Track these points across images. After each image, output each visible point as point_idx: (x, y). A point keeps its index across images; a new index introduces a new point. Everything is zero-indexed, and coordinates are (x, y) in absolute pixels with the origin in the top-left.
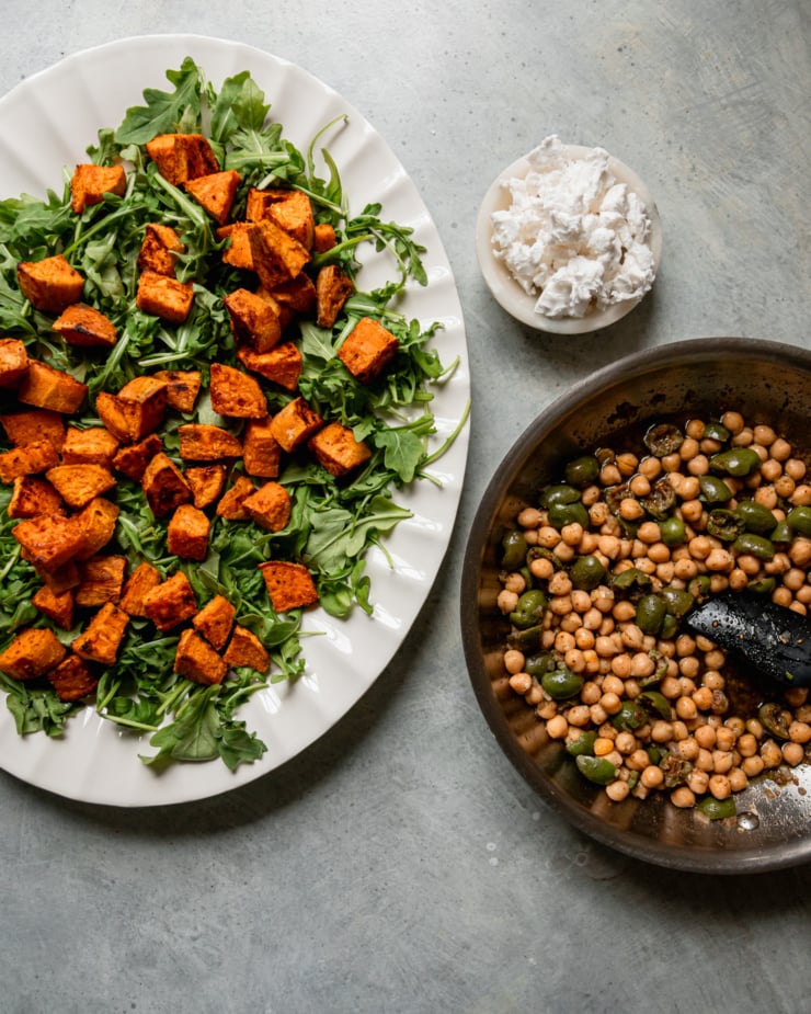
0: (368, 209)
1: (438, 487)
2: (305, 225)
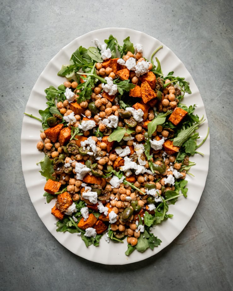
0: (169, 74)
1: (202, 156)
2: (155, 79)
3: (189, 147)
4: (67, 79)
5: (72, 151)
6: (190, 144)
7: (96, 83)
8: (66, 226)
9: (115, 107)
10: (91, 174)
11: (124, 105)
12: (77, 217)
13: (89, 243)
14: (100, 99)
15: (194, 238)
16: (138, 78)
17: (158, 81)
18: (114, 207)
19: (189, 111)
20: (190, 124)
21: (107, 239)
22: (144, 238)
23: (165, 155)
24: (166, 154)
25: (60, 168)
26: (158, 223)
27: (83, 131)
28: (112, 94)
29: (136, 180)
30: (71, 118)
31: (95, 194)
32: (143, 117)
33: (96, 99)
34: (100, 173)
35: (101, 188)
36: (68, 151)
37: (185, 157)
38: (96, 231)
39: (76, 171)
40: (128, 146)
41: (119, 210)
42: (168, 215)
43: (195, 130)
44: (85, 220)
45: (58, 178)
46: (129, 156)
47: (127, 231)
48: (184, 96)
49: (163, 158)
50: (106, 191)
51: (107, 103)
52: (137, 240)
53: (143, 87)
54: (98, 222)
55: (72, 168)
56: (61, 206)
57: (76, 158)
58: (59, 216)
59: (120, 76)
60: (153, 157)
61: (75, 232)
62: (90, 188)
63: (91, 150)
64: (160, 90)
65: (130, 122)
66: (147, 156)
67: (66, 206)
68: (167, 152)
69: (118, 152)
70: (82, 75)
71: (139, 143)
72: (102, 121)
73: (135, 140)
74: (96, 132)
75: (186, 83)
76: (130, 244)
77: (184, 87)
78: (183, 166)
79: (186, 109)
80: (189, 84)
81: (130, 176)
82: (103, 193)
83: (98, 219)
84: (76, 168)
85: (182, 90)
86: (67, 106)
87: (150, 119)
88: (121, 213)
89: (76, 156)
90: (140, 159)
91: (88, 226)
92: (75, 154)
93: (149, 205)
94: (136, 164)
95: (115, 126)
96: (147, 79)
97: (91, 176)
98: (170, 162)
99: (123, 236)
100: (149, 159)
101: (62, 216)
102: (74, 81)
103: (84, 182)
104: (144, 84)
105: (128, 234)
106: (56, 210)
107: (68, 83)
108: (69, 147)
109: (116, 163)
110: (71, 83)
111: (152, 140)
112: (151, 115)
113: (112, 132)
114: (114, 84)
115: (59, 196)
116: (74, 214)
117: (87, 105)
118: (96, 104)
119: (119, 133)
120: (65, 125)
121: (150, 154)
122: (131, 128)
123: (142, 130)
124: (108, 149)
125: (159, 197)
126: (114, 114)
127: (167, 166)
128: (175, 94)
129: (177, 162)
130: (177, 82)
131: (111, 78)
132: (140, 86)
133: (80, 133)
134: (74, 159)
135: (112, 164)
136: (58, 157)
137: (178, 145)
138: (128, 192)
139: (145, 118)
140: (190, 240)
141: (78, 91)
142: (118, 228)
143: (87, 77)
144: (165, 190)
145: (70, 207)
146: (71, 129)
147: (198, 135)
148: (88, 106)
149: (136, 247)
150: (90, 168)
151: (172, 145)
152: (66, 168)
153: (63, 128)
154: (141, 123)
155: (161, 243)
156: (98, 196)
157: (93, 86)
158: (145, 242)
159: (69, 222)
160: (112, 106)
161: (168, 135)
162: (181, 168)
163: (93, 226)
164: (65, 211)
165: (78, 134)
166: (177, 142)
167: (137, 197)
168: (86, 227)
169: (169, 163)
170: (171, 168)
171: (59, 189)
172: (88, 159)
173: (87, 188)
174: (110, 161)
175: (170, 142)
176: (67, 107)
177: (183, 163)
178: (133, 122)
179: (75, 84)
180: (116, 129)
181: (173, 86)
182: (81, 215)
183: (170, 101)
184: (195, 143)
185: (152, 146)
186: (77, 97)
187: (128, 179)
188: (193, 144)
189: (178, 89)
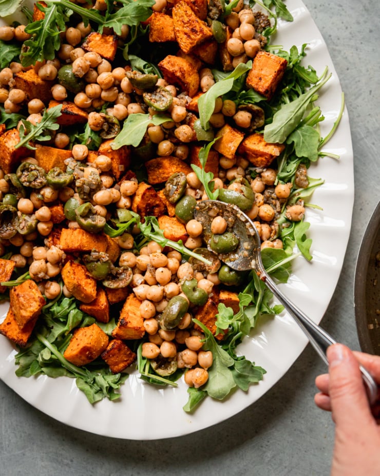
1: (336, 160)
3: (303, 142)
4: (4, 20)
5: (30, 182)
6: (303, 136)
7: (68, 19)
8: (38, 362)
9: (119, 71)
11: (140, 63)
13: (96, 396)
14: (83, 57)
18: (144, 300)
19: (290, 58)
20: (299, 89)
21: (138, 383)
26: (250, 327)
34: (100, 221)
35: (107, 259)
36: (21, 183)
37: (298, 168)
41: (155, 307)
42: (274, 309)
43: (310, 101)
47: (182, 357)
48: (277, 26)
50: (122, 268)
51: (100, 64)
52: (206, 373)
53: (176, 15)
54: (112, 343)
55: (35, 221)
57: (43, 195)
58: (18, 338)
61: (61, 375)
64: (218, 19)
65: (157, 99)
68: (254, 160)
76: (192, 386)
77: (274, 8)
78: (295, 190)
82: (114, 272)
83: (112, 338)
85: (270, 14)
86: (9, 81)
87: (204, 90)
88: (161, 313)
89: (42, 192)
91: (87, 353)
92: (38, 187)
99: (172, 369)
101: (24, 338)
104: (179, 8)
105: (185, 363)
108: (22, 174)
109: (138, 199)
110: (15, 28)
112: (206, 81)
113: (121, 128)
115: (13, 290)
117: (54, 73)
118: (74, 69)
119: (135, 127)
120: (10, 127)
122: (160, 114)
123: (187, 116)
124: (115, 171)
126: (119, 87)
127: (259, 194)
128: (254, 24)
129: (281, 182)
132: (171, 15)
133: (45, 136)
134: (38, 200)
135: (128, 204)
136: (2, 201)
137: (275, 140)
138: (173, 262)
139: (191, 87)
142: (158, 351)
143: (49, 7)
147: (319, 111)
149: (207, 389)
153: (4, 133)
155: (265, 376)
158: (226, 378)
159: (43, 352)
160: (112, 69)
161: (249, 120)
162: (291, 196)
163: (102, 354)
165: (38, 137)
166: (272, 133)
168: (83, 358)
169: (263, 187)
171: (10, 274)
172: (71, 196)
174: (123, 198)
175: (259, 137)
176: (9, 84)
177: (295, 182)
178: (163, 98)
179: (21, 29)
181: (249, 8)
184: (314, 132)
187: (169, 234)
188: (312, 135)
189: (263, 15)
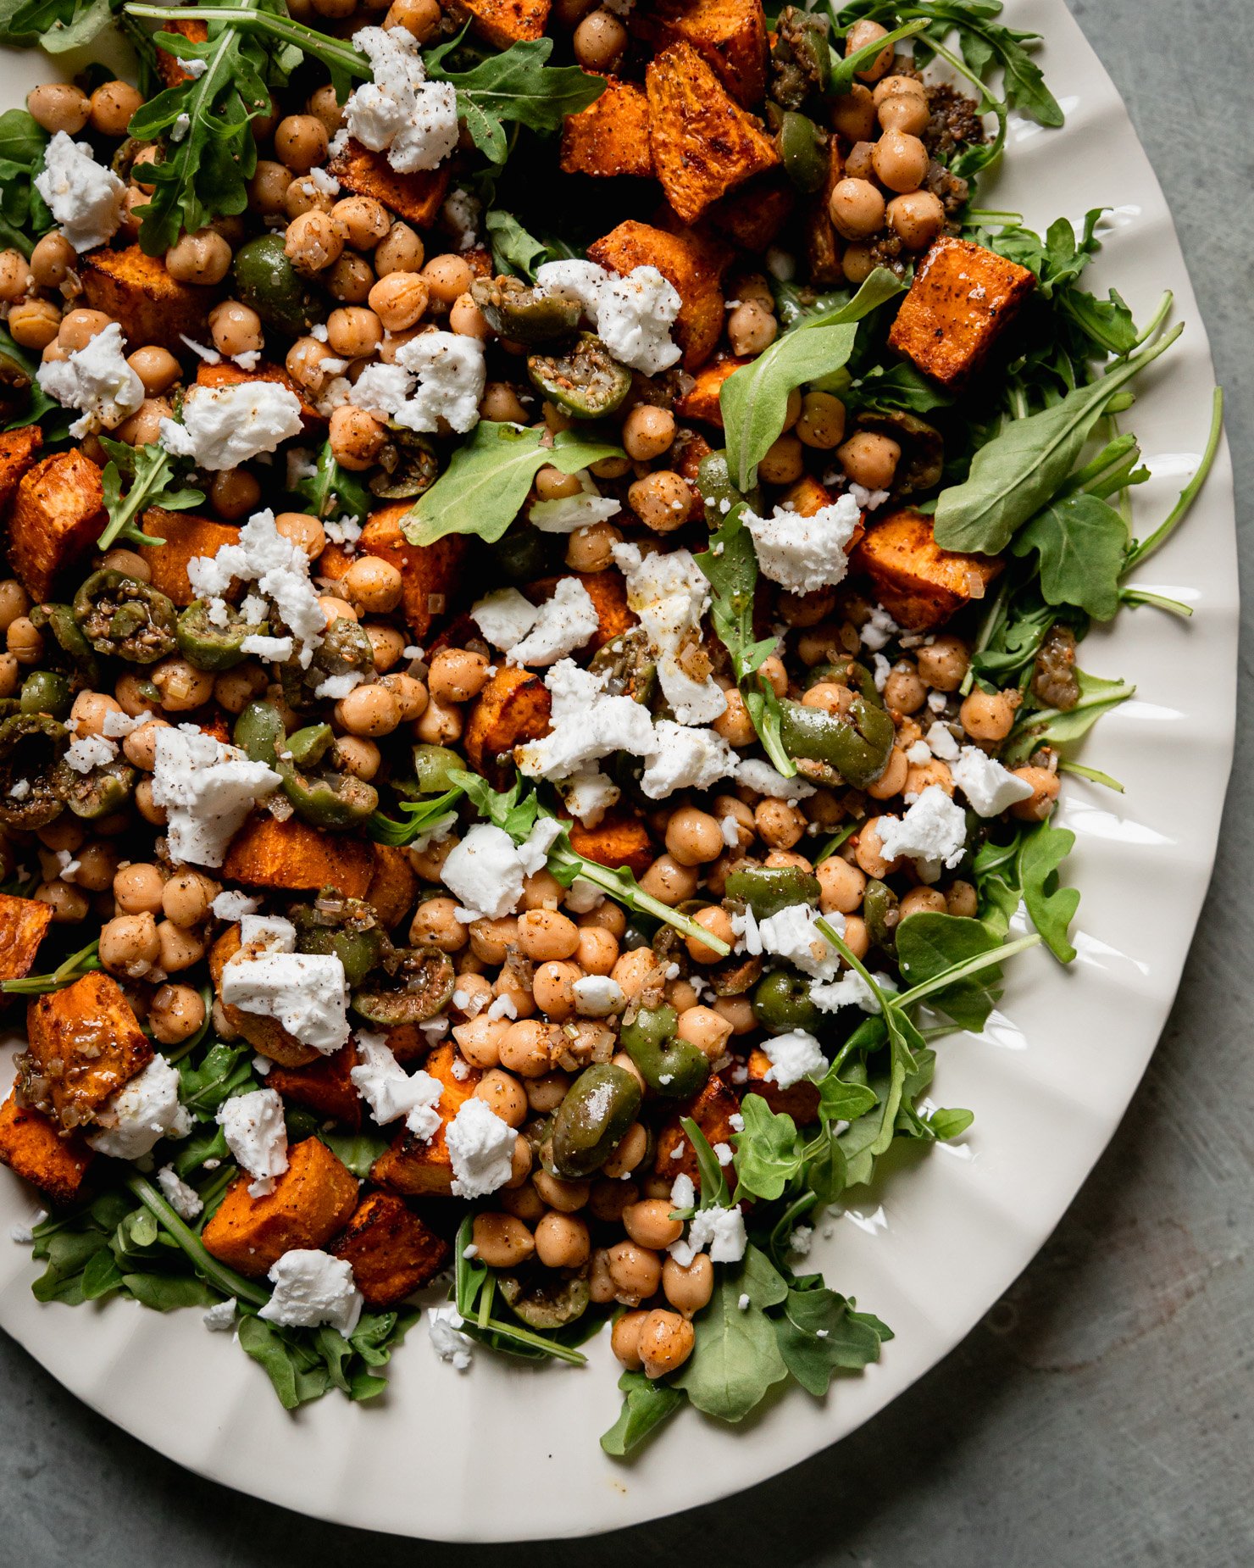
1: (1180, 621)
2: (753, 24)
3: (1070, 554)
4: (58, 62)
5: (119, 641)
6: (1073, 530)
7: (284, 82)
8: (112, 1252)
9: (447, 269)
10: (282, 811)
11: (521, 245)
12: (197, 1178)
13: (306, 1380)
14: (326, 211)
15: (1172, 1313)
16: (618, 18)
17: (786, 33)
18: (489, 1070)
19: (1045, 264)
20: (1065, 369)
21: (448, 1346)
22: (747, 1311)
23: (885, 632)
24: (894, 628)
25: (32, 785)
26: (849, 1183)
27: (201, 472)
28: (417, 157)
29: (657, 848)
30: (99, 376)
31: (328, 969)
32: (678, 332)
33: (293, 209)
34: (360, 797)
35: (372, 923)
36: (88, 642)
37: (1045, 641)
38: (357, 1278)
39: (160, 801)
40: (575, 573)
41: (527, 1093)
42: (933, 1122)
43: (1104, 414)
44: (255, 1190)
45: (20, 869)
46: (585, 655)
47: (608, 1266)
48: (1006, 144)
49: (865, 657)
50: (419, 953)
51: (387, 238)
52: (687, 1329)
53: (658, 88)
54: (370, 1206)
55: (129, 773)
56: (58, 1082)
57: (160, 689)
58: (50, 1172)
59: (478, 12)
60: (790, 659)
61: (189, 1301)
62: (284, 929)
63: (274, 627)
64: (802, 110)
65: (577, 376)
66: (731, 649)
67: (100, 1085)
68: (896, 605)
69: (500, 628)
70: (173, 25)
71: (665, 543)
72: (353, 383)
73: (629, 526)
74: (308, 477)
75: (1018, 39)
76: (634, 1368)
77: (999, 78)
78: (1031, 712)
79: (1025, 254)
80: (1036, 49)
81: (610, 819)
82: (392, 966)
83: (370, 1187)
84: (160, 769)
85: (985, 97)
86: (65, 277)
87: (741, 350)
88: (546, 1115)
89: (158, 678)
90: (676, 667)
91: (284, 1238)
92: (145, 660)
93: (769, 1045)
94: (646, 714)
95: (461, 416)
96: (690, 27)
97: (288, 828)
98: (929, 691)
99: (574, 1308)
100: (745, 669)
101: (71, 1173)
102: (111, 78)
103: (229, 885)
104: (672, 66)
105: (618, 1289)
106: (17, 1122)
107: (58, 96)
108: (93, 610)
109: (487, 717)
110: (89, 95)
111: (767, 514)
112: (747, 317)
113: (441, 467)
114: (428, 78)
115: (39, 1007)
116: (168, 1149)
117: (221, 261)
118: (290, 247)
119: (494, 471)
120: (58, 438)
121: (761, 634)
122: (584, 428)
123: (676, 440)
124: (414, 612)
125: (843, 968)
126: (445, 325)
127: (907, 720)
128: (926, 133)
129: (982, 683)
130: (940, 39)
131: (404, 35)
132: (641, 88)
133: (183, 493)
134: (143, 700)
135: (452, 730)
136: (17, 694)
137: (972, 541)
138: (596, 942)
139: (694, 337)
140: (1142, 1333)
141: (148, 156)
142: (527, 1243)
143: (212, 38)
144: (892, 913)
145: (131, 1087)
146: (100, 459)
147: (1132, 451)
148: (232, 267)
149: (686, 1384)
150: (274, 762)
151: (930, 550)
152: (79, 776)
153: (38, 461)
154: (664, 378)
155: (886, 1347)
156: (353, 993)
157: (264, 106)
158: (753, 1346)
159: (129, 1218)
160: (426, 261)
161: (889, 466)
162: (1017, 733)
163: (332, 1240)
164: (94, 1129)
165: (161, 496)
166: (963, 518)
167: (669, 985)
168: (269, 1251)
169: (919, 695)
170: (940, 733)
171: (32, 950)
172: (259, 696)
173: (254, 927)
174: (434, 710)
175: (916, 525)
176: (63, 287)
177: (1032, 687)
178: (597, 375)
179: (115, 97)
180: (468, 442)
181: (914, 72)
182: (229, 1159)
183: (889, 194)
184: (1111, 518)
185: (764, 567)
186: (137, 199)
187: (588, 844)
188: (1102, 528)
189: (959, 97)
